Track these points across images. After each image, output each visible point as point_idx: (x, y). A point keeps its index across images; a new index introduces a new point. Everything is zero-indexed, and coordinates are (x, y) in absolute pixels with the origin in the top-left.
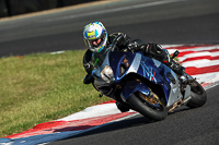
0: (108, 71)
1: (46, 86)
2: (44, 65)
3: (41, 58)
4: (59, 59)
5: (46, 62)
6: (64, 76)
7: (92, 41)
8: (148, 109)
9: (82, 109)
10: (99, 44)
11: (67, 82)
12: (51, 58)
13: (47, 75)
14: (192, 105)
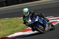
0: (30, 21)
1: (3, 27)
2: (3, 22)
3: (2, 20)
4: (7, 20)
5: (3, 21)
6: (8, 25)
7: (25, 13)
8: (41, 30)
9: (13, 34)
10: (27, 14)
11: (9, 26)
12: (5, 20)
13: (4, 24)
14: (51, 30)
